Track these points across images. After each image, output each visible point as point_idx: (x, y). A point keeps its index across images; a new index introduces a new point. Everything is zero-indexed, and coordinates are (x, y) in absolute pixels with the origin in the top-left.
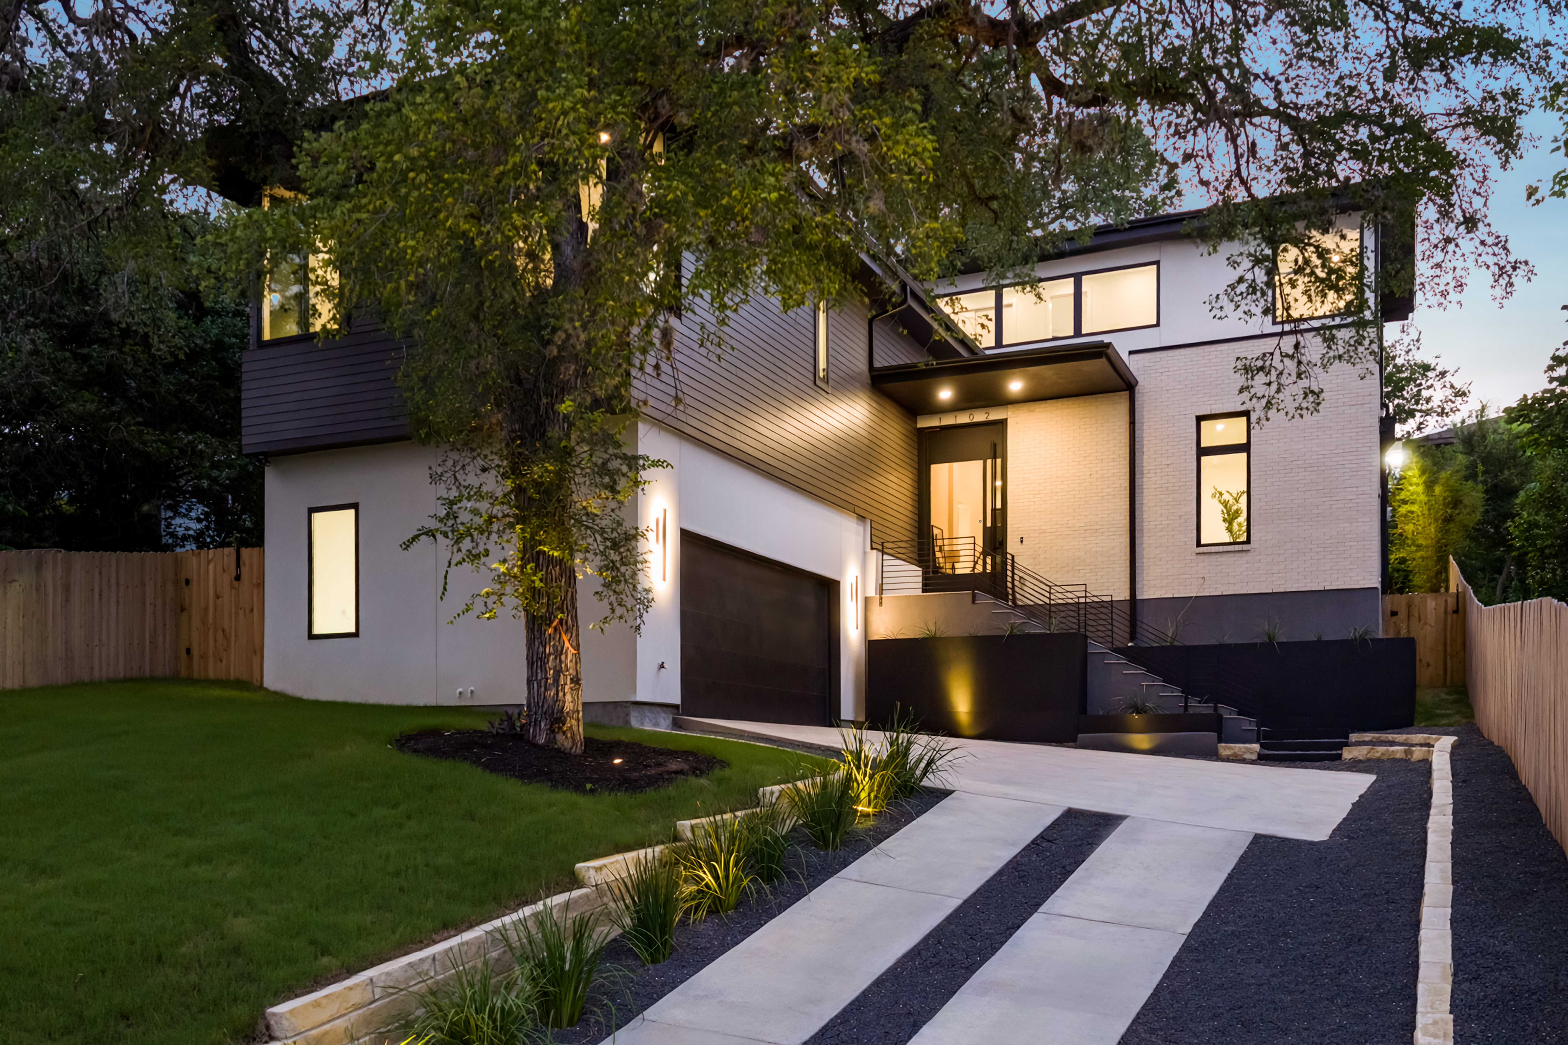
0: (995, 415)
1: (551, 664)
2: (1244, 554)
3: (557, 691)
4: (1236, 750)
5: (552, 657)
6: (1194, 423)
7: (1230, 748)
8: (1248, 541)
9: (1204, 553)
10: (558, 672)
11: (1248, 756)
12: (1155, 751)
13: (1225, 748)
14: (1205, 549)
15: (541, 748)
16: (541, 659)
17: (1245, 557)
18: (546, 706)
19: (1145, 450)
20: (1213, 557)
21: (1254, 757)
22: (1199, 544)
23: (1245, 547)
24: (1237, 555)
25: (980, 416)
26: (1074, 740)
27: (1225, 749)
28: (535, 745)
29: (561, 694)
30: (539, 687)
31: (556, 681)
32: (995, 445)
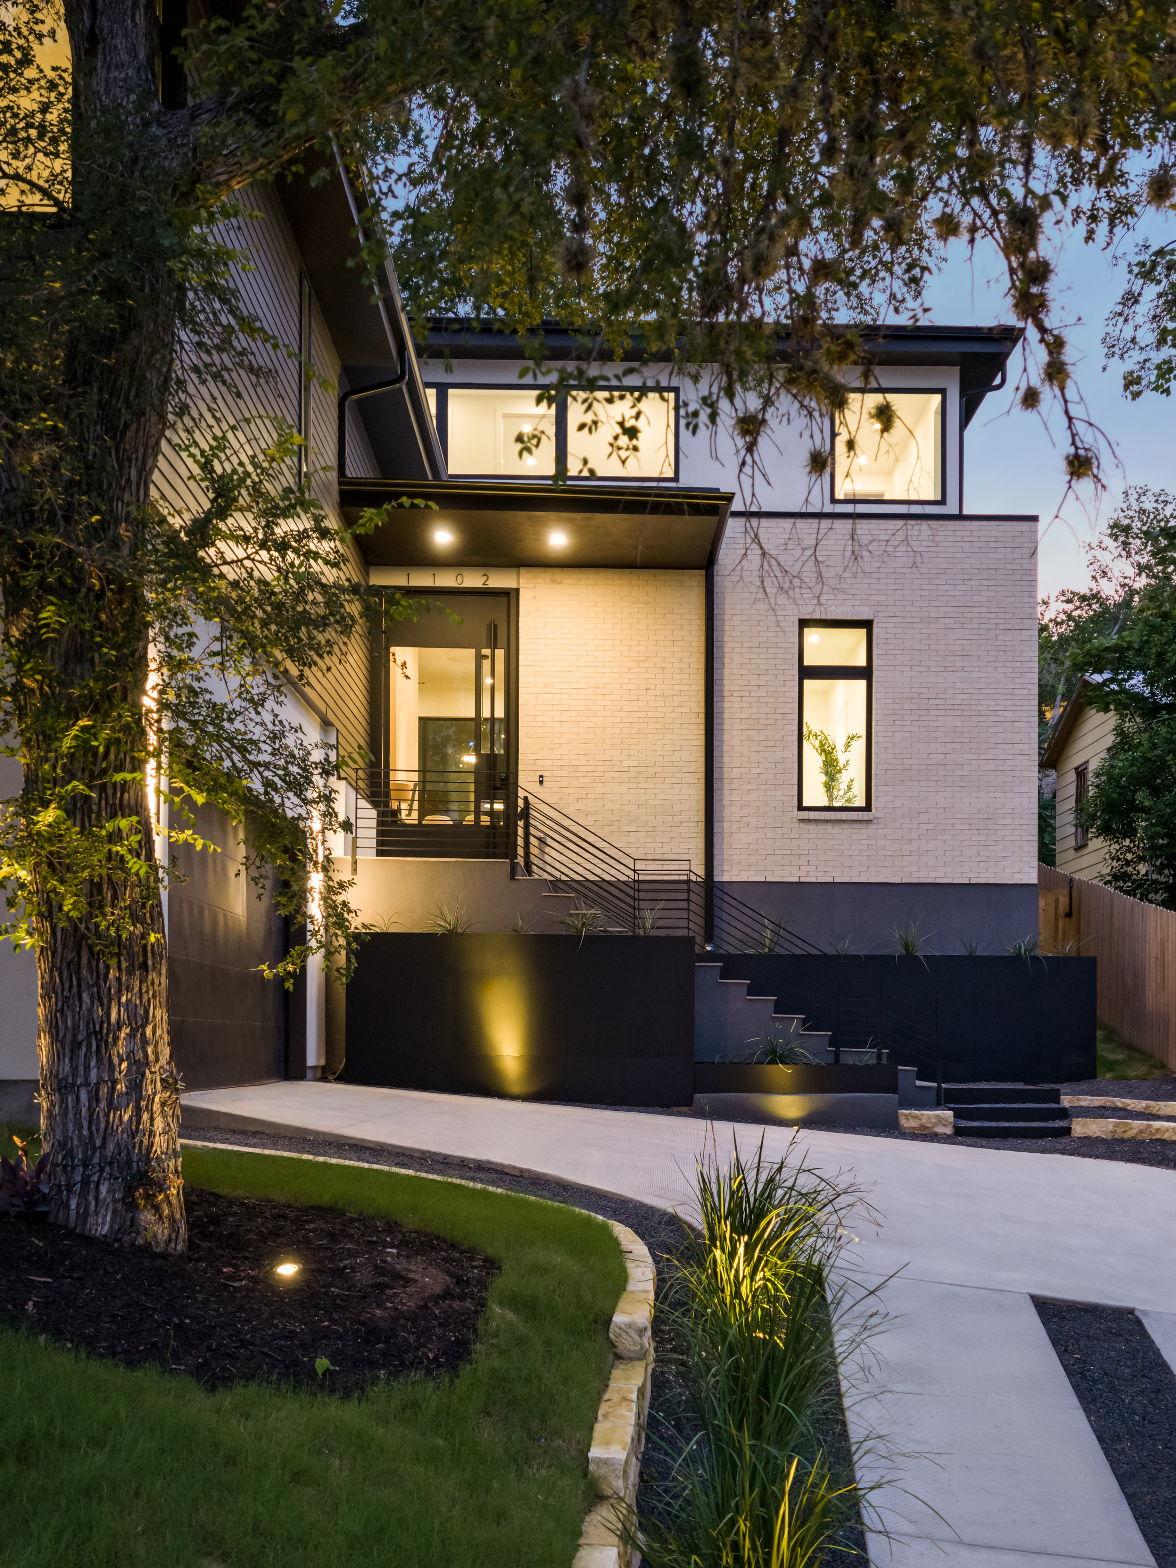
0: (499, 580)
1: (122, 1048)
2: (864, 826)
3: (138, 1111)
4: (924, 1120)
5: (125, 1031)
6: (796, 629)
7: (916, 1117)
8: (868, 808)
9: (809, 821)
10: (139, 1067)
11: (940, 1130)
12: (810, 1122)
13: (907, 1117)
14: (812, 815)
15: (104, 1244)
16: (98, 1034)
17: (865, 831)
18: (111, 1146)
19: (726, 660)
20: (822, 827)
21: (949, 1131)
22: (801, 808)
23: (865, 815)
24: (854, 826)
25: (473, 580)
26: (689, 1103)
27: (909, 1118)
28: (89, 1240)
29: (145, 1116)
30: (95, 1098)
31: (136, 1085)
32: (495, 626)
